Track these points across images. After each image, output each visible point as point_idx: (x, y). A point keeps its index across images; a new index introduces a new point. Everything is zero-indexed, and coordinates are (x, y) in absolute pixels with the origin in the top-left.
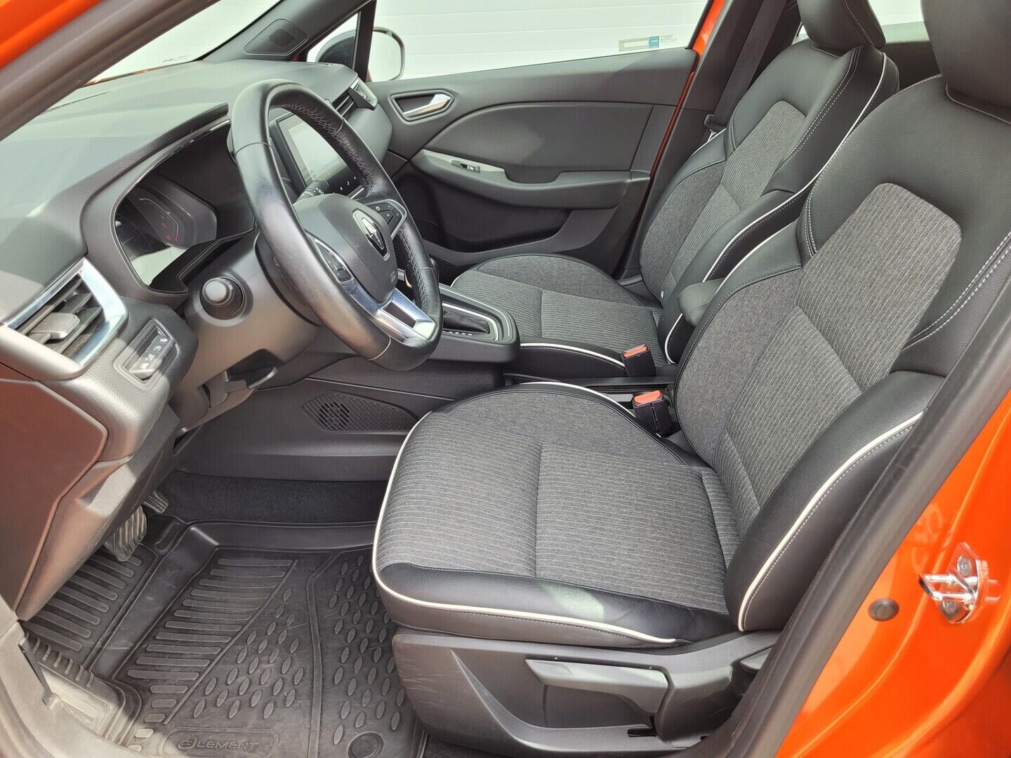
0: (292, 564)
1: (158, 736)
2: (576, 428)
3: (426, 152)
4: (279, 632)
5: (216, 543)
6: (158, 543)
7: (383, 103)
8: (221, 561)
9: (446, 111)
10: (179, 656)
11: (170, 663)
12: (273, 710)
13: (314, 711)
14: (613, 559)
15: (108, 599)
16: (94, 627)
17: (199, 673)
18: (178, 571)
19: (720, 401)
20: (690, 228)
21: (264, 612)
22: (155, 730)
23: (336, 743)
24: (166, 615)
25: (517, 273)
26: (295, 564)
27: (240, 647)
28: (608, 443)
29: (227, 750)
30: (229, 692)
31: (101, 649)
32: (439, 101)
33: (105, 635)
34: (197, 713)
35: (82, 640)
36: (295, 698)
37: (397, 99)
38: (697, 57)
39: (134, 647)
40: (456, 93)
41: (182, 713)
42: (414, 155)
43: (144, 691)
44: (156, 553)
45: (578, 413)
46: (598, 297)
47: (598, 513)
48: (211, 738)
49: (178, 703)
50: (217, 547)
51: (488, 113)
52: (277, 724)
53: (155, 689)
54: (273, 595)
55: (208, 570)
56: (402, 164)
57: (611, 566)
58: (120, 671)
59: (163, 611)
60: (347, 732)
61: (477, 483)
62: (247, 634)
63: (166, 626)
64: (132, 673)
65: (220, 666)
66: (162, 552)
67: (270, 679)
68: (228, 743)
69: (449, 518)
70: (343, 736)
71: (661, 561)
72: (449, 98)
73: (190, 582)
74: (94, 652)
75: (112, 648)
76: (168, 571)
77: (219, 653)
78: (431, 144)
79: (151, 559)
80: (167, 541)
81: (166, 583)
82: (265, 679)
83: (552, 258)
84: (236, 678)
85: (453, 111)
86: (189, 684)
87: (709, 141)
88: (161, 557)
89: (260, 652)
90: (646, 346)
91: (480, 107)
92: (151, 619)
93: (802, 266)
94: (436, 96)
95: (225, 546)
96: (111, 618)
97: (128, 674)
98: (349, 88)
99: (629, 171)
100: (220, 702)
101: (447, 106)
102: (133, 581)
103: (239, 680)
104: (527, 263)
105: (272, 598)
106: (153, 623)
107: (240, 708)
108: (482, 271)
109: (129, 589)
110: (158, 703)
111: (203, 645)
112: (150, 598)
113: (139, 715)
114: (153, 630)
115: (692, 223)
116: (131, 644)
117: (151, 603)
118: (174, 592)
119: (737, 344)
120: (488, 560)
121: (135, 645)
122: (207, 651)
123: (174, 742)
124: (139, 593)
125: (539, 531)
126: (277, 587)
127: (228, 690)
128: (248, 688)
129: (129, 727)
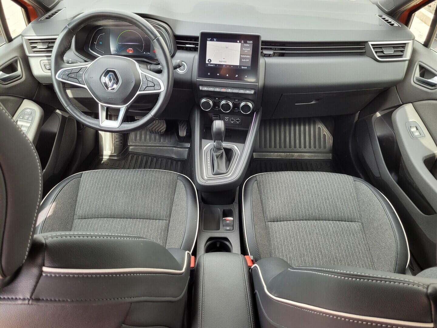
42: (406, 104)
56: (399, 104)
78: (416, 104)
94: (435, 77)
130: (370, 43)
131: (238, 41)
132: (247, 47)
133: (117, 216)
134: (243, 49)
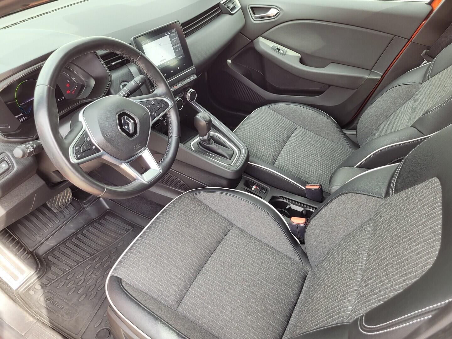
0: (131, 229)
1: (42, 290)
2: (253, 224)
3: (261, 39)
4: (107, 261)
5: (108, 207)
6: (85, 202)
7: (243, 9)
8: (107, 217)
9: (274, 18)
10: (68, 256)
11: (64, 258)
12: (84, 299)
13: (97, 307)
14: (222, 311)
15: (54, 222)
16: (44, 232)
17: (70, 268)
18: (88, 216)
19: (323, 245)
20: (388, 117)
21: (108, 248)
22: (42, 287)
23: (95, 327)
24: (75, 235)
25: (288, 114)
26: (132, 229)
27: (90, 262)
28: (267, 238)
29: (59, 309)
30: (75, 282)
31: (43, 243)
32: (272, 12)
33: (47, 237)
34: (59, 286)
35: (37, 237)
36: (94, 297)
37: (252, 8)
38: (432, 11)
39: (56, 245)
40: (282, 9)
41: (55, 284)
42: (255, 39)
43: (49, 267)
44: (82, 205)
45: (257, 217)
46: (328, 137)
47: (232, 281)
48: (57, 300)
49: (56, 278)
50: (108, 209)
51: (297, 23)
52: (82, 306)
53: (53, 268)
54: (116, 241)
55: (100, 219)
56: (248, 43)
57: (218, 315)
58: (46, 255)
59: (75, 232)
60: (102, 324)
61: (180, 244)
62: (96, 257)
63: (72, 240)
64: (50, 257)
65: (79, 268)
66: (85, 206)
67: (91, 283)
68: (61, 306)
69: (153, 259)
70: (99, 325)
71: (246, 322)
72: (278, 12)
73: (91, 223)
74: (40, 243)
75: (48, 243)
76: (84, 215)
77: (82, 261)
78: (265, 34)
79: (79, 208)
80: (89, 201)
81: (81, 220)
82: (89, 282)
83: (309, 110)
84: (81, 276)
85: (279, 19)
86: (64, 271)
87: (420, 66)
88: (84, 208)
89: (95, 268)
90: (320, 185)
91: (293, 19)
92: (68, 235)
93: (384, 198)
94: (272, 9)
95: (111, 210)
96: (53, 230)
97: (48, 257)
98: (220, 3)
99: (371, 70)
100: (70, 285)
101: (276, 15)
102: (68, 216)
103: (81, 278)
104: (295, 110)
105: (115, 242)
106: (68, 237)
107: (74, 291)
108: (271, 109)
109: (65, 219)
110: (50, 275)
111: (78, 254)
112: (72, 226)
113: (41, 278)
114: (66, 240)
115: (390, 115)
116: (56, 244)
117: (71, 228)
118: (83, 225)
119: (338, 222)
120: (159, 290)
121: (57, 244)
122: (78, 258)
123: (45, 296)
124: (68, 222)
125: (196, 280)
126: (120, 238)
127: (75, 281)
128: (82, 283)
129: (35, 282)
130: (222, 2)
131: (166, 34)
132: (174, 37)
133: (202, 264)
134: (173, 40)
